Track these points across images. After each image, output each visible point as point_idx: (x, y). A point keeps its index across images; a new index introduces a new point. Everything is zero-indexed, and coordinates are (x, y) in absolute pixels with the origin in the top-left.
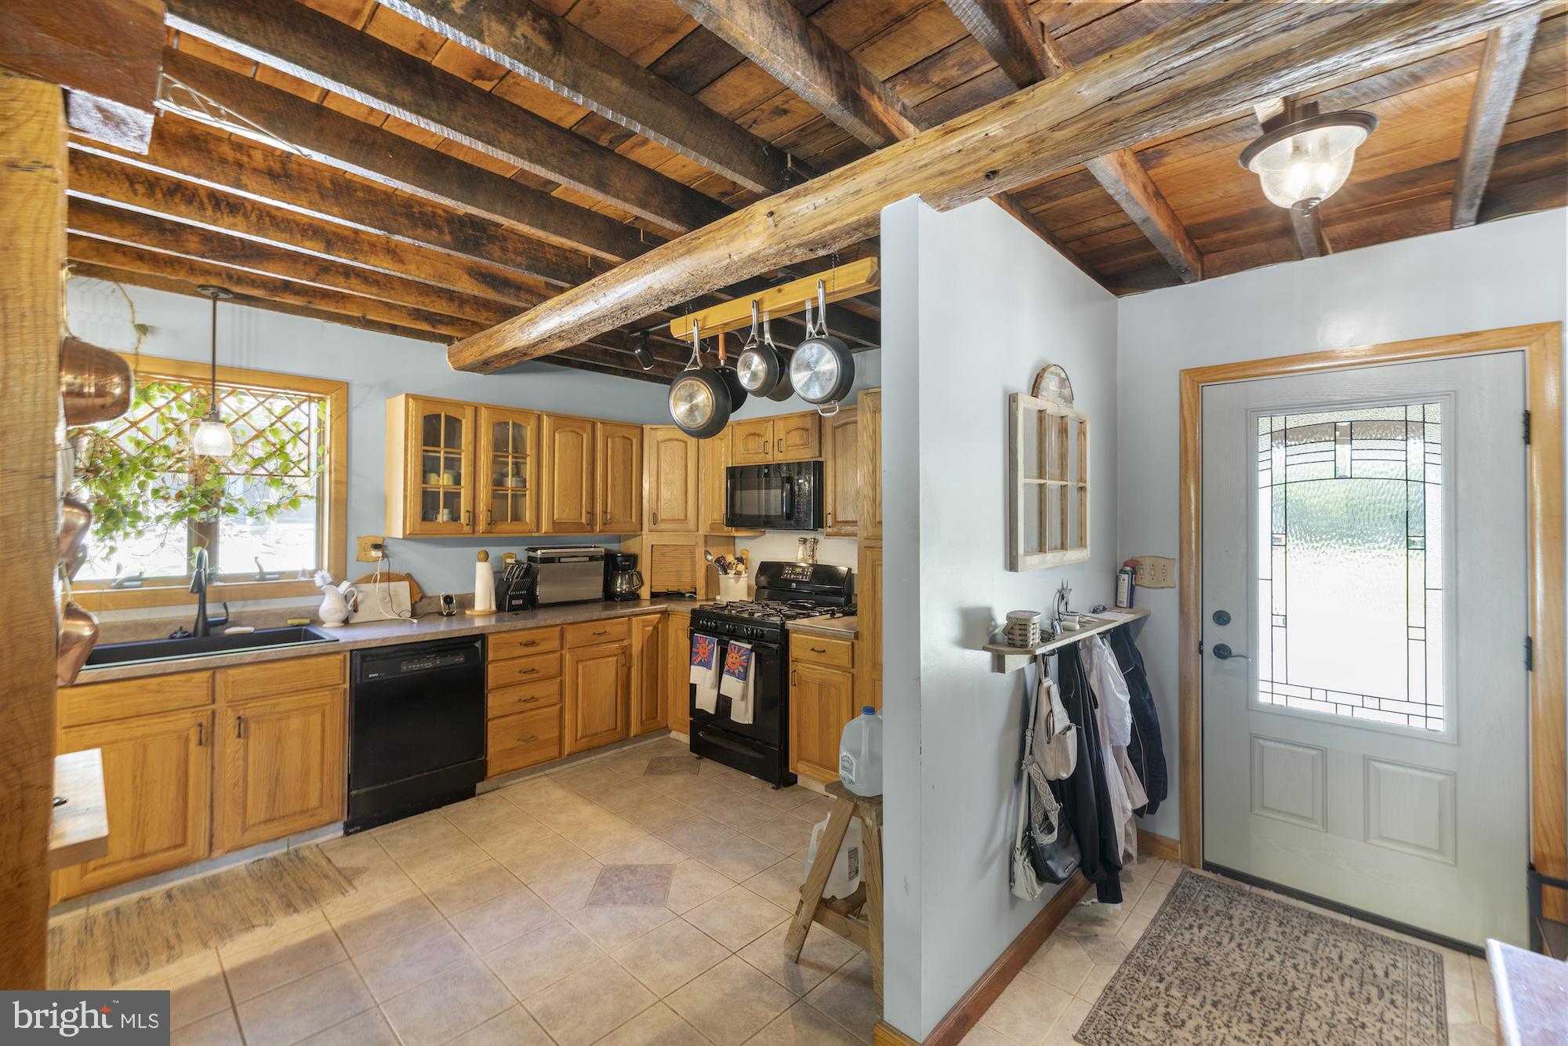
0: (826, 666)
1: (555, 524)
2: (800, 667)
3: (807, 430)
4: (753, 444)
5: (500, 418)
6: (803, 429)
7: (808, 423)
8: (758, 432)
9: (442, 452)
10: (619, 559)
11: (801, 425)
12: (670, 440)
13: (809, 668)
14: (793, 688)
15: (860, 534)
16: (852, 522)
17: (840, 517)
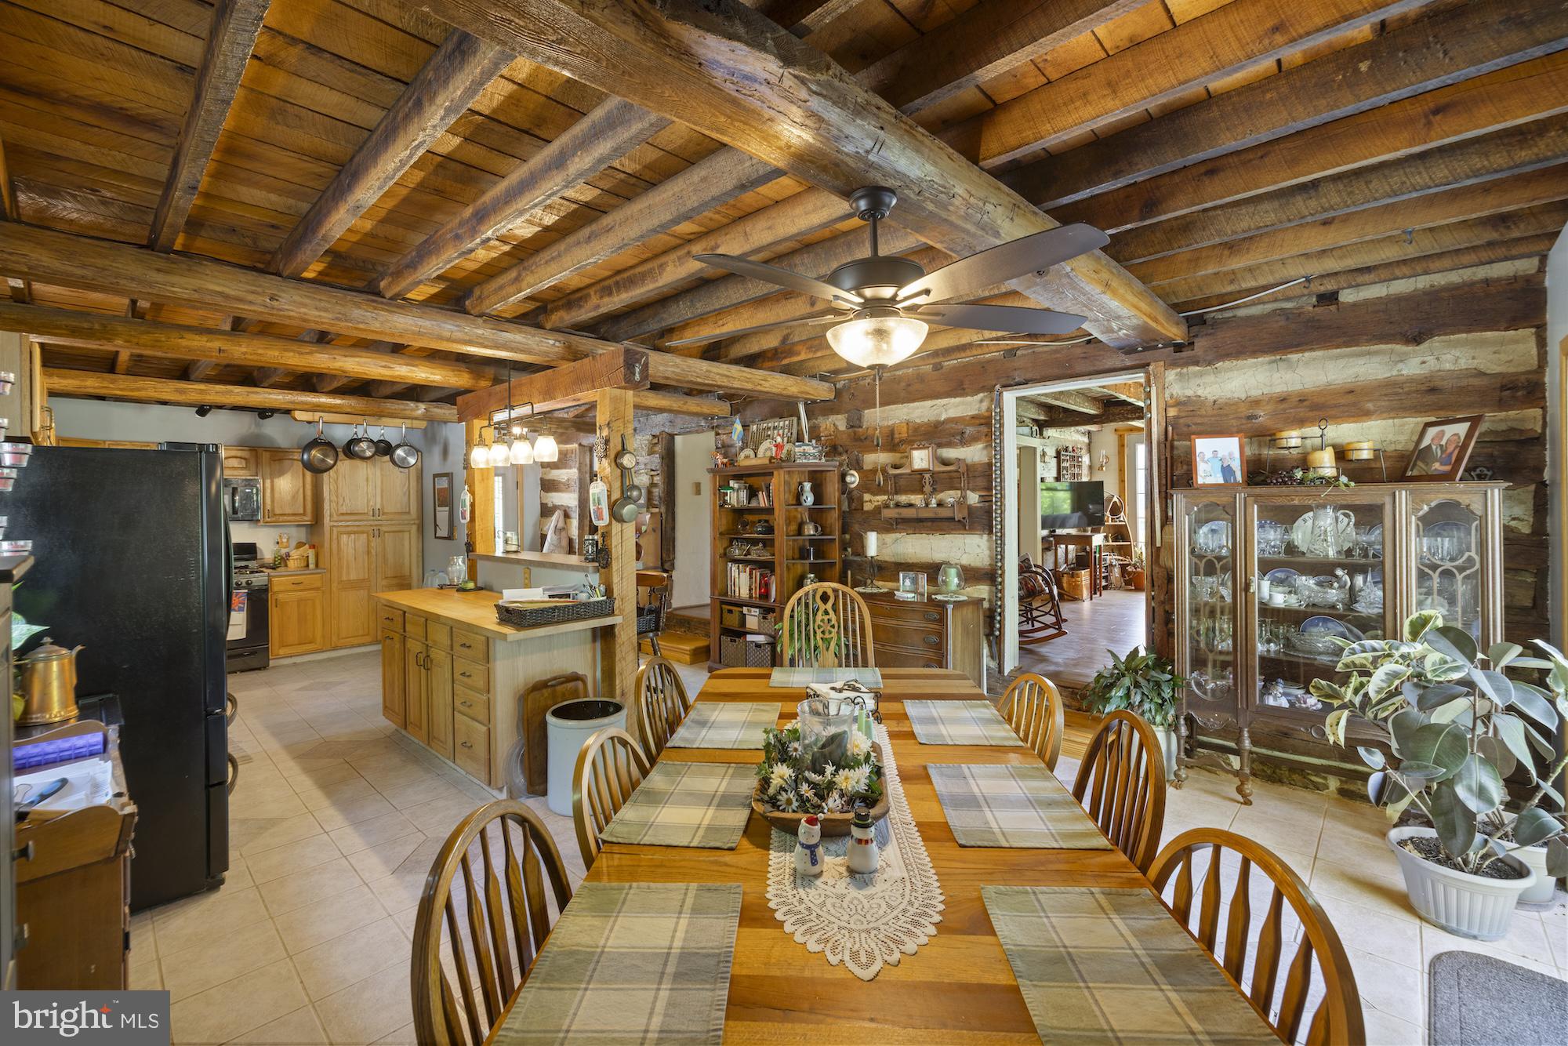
0: (302, 590)
2: (280, 596)
6: (242, 458)
13: (288, 595)
14: (275, 609)
15: (327, 520)
16: (289, 515)
17: (277, 511)
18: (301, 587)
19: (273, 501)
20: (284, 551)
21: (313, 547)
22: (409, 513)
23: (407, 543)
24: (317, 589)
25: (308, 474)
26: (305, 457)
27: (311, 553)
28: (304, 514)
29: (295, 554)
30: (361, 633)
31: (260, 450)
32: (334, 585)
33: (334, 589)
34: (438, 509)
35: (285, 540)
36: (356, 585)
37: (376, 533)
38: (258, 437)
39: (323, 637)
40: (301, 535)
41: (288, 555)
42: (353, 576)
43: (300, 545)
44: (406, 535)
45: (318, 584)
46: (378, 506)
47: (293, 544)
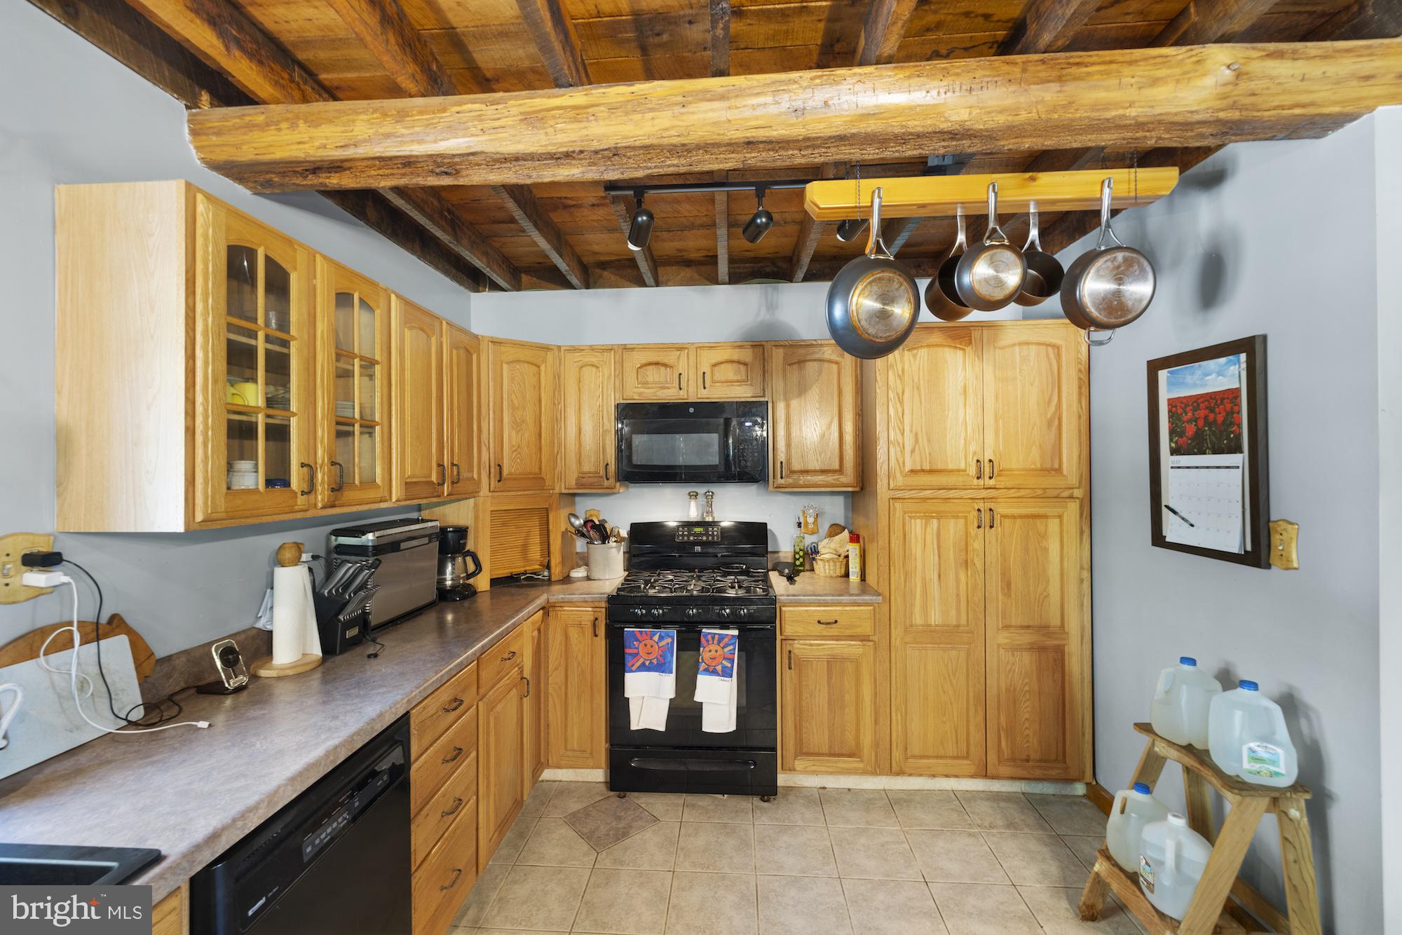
0: (837, 638)
1: (408, 485)
2: (797, 647)
3: (745, 364)
4: (652, 375)
5: (344, 286)
6: (739, 362)
7: (747, 355)
8: (665, 361)
9: (261, 335)
10: (450, 535)
11: (735, 358)
12: (519, 361)
13: (811, 645)
14: (787, 673)
15: (881, 485)
16: (815, 472)
17: (796, 466)
18: (834, 630)
19: (788, 445)
20: (809, 540)
21: (855, 538)
22: (1059, 470)
23: (1054, 546)
24: (864, 639)
25: (848, 360)
26: (838, 311)
27: (853, 550)
28: (840, 471)
29: (828, 548)
30: (951, 750)
31: (768, 346)
32: (897, 633)
33: (896, 642)
34: (1167, 459)
35: (811, 520)
36: (943, 636)
37: (986, 518)
38: (770, 327)
39: (876, 745)
40: (835, 509)
41: (815, 551)
42: (935, 618)
43: (835, 530)
44: (1053, 525)
45: (866, 628)
46: (989, 455)
47: (825, 527)
